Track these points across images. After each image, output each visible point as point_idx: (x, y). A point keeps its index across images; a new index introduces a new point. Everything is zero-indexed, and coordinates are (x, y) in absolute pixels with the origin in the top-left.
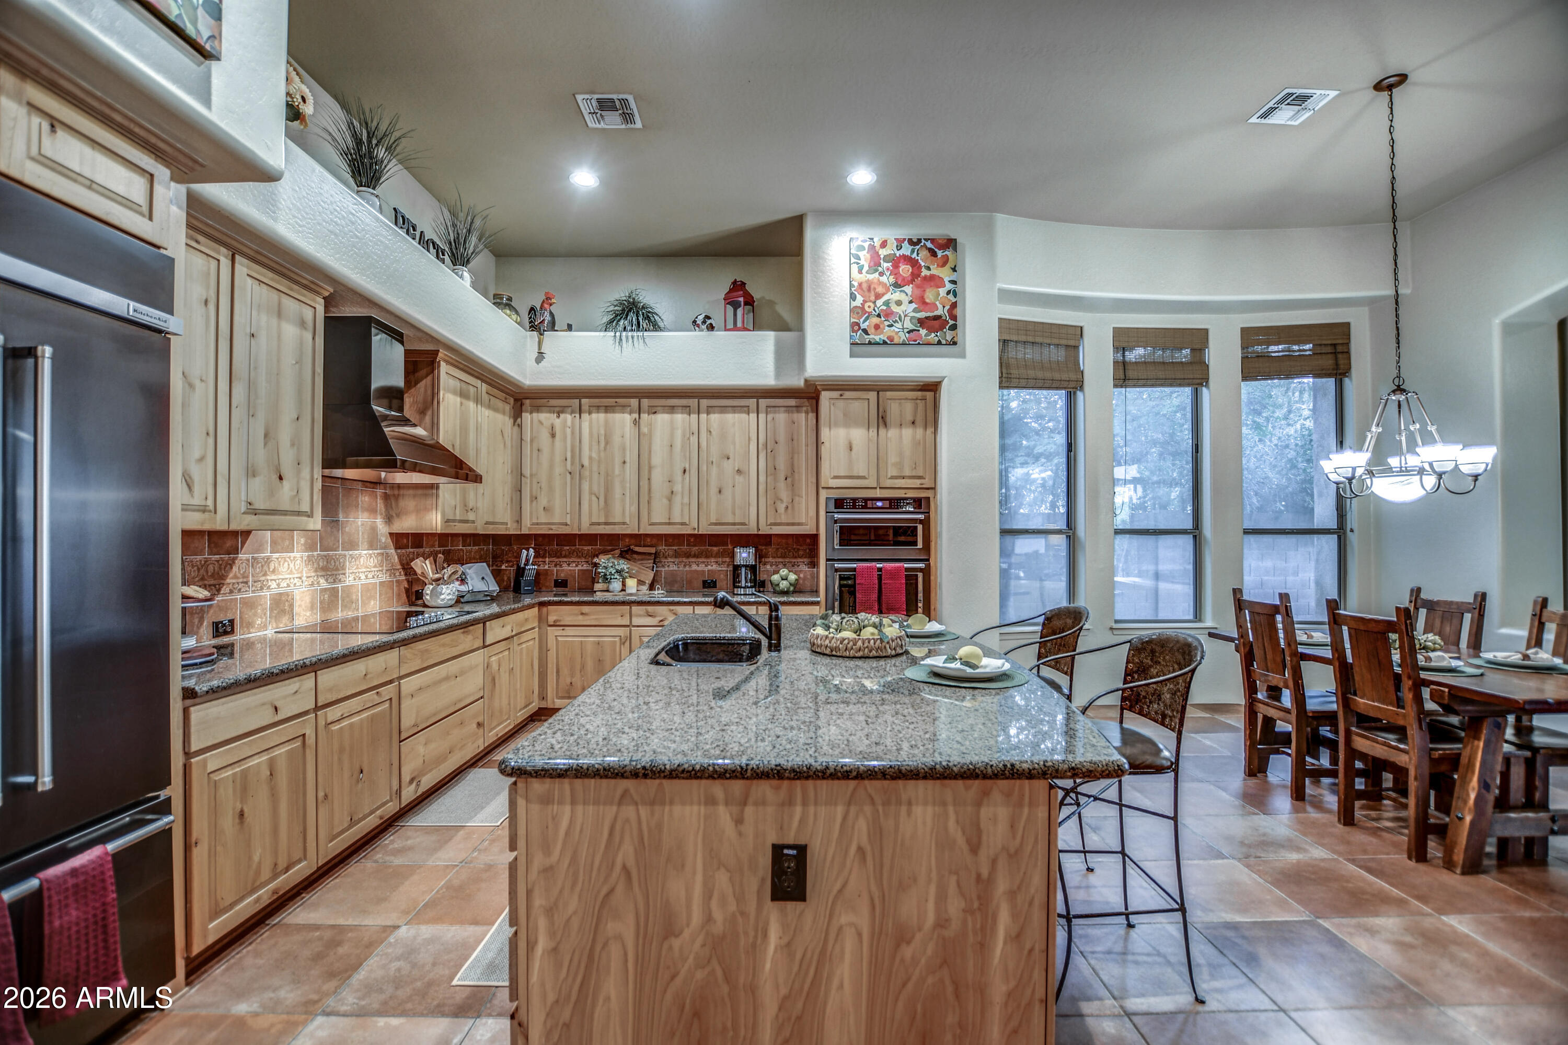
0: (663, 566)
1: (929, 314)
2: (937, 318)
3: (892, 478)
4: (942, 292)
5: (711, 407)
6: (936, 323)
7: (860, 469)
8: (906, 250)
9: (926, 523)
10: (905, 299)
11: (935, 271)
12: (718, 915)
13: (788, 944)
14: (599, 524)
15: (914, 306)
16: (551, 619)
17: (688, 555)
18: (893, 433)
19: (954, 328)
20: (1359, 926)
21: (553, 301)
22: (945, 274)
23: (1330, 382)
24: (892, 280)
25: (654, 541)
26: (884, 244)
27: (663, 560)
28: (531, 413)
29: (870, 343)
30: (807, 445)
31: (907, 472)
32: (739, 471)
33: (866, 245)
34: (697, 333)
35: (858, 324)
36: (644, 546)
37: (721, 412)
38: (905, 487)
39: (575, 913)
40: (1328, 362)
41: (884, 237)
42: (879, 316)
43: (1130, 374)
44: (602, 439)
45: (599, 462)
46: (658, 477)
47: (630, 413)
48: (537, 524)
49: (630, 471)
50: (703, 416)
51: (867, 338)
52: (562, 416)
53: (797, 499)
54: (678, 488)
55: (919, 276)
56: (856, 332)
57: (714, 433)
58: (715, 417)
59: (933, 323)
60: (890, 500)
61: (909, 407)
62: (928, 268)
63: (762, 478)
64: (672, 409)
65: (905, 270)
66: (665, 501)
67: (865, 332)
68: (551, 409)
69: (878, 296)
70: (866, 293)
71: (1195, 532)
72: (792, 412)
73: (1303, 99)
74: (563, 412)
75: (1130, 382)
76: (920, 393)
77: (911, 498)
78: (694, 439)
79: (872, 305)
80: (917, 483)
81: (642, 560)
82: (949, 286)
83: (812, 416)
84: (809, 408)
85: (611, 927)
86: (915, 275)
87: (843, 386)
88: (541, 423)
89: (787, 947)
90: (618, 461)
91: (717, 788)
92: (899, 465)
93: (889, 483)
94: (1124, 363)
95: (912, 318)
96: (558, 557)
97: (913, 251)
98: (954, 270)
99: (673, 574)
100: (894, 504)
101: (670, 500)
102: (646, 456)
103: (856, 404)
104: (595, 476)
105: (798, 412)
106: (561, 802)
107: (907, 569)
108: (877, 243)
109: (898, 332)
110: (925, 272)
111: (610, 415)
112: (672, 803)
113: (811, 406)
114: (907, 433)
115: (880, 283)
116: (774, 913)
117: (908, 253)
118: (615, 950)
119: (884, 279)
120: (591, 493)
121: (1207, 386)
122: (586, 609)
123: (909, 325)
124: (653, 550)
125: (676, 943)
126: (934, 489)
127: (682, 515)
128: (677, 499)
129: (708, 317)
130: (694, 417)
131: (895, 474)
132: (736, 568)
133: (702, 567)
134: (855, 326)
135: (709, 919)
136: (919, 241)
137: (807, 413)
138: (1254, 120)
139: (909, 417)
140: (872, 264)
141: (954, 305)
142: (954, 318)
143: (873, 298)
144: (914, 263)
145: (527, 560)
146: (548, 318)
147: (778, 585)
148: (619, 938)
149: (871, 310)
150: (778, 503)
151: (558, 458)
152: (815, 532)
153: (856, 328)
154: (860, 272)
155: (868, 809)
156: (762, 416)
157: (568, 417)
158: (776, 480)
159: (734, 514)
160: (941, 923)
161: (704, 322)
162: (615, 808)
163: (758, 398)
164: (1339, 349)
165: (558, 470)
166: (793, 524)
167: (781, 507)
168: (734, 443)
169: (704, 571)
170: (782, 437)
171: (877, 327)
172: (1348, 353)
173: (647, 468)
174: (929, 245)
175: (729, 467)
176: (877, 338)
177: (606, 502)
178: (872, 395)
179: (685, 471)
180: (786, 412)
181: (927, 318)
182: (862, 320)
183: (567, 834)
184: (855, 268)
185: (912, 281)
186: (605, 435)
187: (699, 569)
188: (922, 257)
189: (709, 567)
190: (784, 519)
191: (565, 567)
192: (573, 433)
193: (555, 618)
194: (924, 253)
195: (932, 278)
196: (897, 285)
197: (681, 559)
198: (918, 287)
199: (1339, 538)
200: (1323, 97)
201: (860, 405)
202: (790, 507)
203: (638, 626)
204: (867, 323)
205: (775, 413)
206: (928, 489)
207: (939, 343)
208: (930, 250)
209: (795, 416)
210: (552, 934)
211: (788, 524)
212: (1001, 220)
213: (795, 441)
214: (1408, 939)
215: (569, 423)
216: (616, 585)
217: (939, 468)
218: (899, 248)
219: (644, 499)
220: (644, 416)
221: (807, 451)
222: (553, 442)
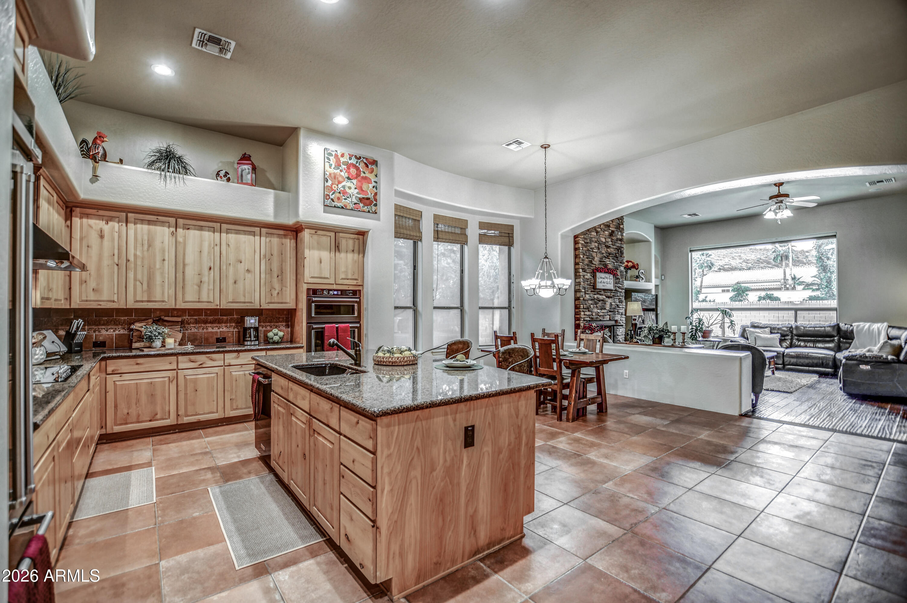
0: (187, 330)
1: (364, 196)
2: (368, 199)
3: (342, 279)
4: (371, 186)
5: (229, 229)
6: (368, 202)
7: (326, 274)
8: (354, 161)
9: (359, 303)
10: (353, 187)
11: (367, 175)
12: (448, 459)
13: (469, 464)
14: (142, 301)
15: (357, 191)
16: (109, 370)
17: (205, 322)
18: (343, 255)
19: (376, 205)
20: (557, 442)
21: (105, 139)
22: (372, 177)
23: (506, 248)
24: (346, 175)
25: (180, 313)
26: (343, 155)
27: (187, 326)
28: (81, 218)
29: (335, 207)
30: (290, 258)
31: (350, 277)
32: (248, 271)
33: (334, 153)
34: (219, 182)
35: (329, 196)
36: (172, 316)
37: (236, 233)
38: (349, 284)
39: (399, 472)
40: (506, 240)
41: (343, 152)
42: (340, 193)
43: (440, 236)
44: (146, 242)
45: (143, 258)
46: (190, 272)
47: (169, 227)
48: (87, 301)
49: (169, 267)
50: (224, 235)
51: (334, 204)
52: (110, 223)
53: (284, 288)
54: (205, 279)
55: (360, 176)
56: (328, 199)
57: (231, 246)
58: (232, 237)
59: (366, 201)
60: (342, 291)
61: (351, 242)
62: (364, 173)
63: (263, 276)
64: (201, 228)
65: (353, 171)
66: (196, 287)
67: (332, 200)
68: (101, 217)
69: (340, 182)
70: (334, 180)
71: (461, 308)
72: (282, 238)
73: (520, 143)
74: (111, 221)
75: (440, 240)
76: (356, 236)
77: (352, 290)
78: (217, 249)
79: (336, 187)
80: (354, 282)
81: (171, 326)
82: (374, 184)
83: (293, 241)
84: (292, 237)
85: (413, 474)
86: (358, 175)
87: (317, 228)
88: (91, 226)
89: (469, 465)
90: (158, 259)
91: (447, 408)
92: (346, 272)
93: (341, 282)
94: (437, 231)
95: (356, 197)
96: (97, 325)
97: (357, 162)
98: (376, 176)
99: (194, 334)
100: (343, 293)
101: (199, 286)
102: (182, 257)
103: (324, 238)
104: (139, 268)
105: (285, 238)
106: (394, 425)
107: (351, 327)
108: (339, 155)
109: (349, 202)
110: (362, 175)
111: (152, 227)
112: (433, 418)
113: (293, 236)
114: (350, 256)
115: (341, 176)
116: (466, 453)
117: (355, 163)
118: (414, 482)
119: (342, 174)
120: (135, 280)
121: (467, 244)
122: (140, 360)
123: (355, 200)
124: (179, 319)
125: (435, 474)
126: (362, 285)
127: (208, 296)
128: (205, 287)
129: (227, 173)
130: (217, 235)
131: (343, 277)
132: (245, 329)
133: (216, 330)
134: (326, 197)
135: (445, 461)
136: (360, 158)
137: (291, 239)
138: (504, 145)
139: (351, 248)
140: (337, 164)
141: (376, 194)
142: (376, 200)
143: (337, 183)
144: (357, 169)
145: (78, 328)
146: (101, 150)
147: (272, 338)
148: (415, 477)
149: (336, 189)
150: (273, 290)
151: (106, 253)
152: (295, 307)
153: (328, 197)
154: (330, 167)
155: (491, 408)
156: (263, 239)
157: (115, 225)
158: (271, 277)
159: (244, 296)
160: (509, 445)
161: (225, 176)
162: (414, 424)
163: (261, 227)
164: (510, 235)
165: (106, 262)
166: (282, 303)
167: (275, 293)
168: (245, 253)
169: (217, 332)
170: (275, 253)
171: (339, 199)
172: (513, 237)
173: (182, 264)
174: (365, 160)
175: (241, 268)
176: (339, 205)
177: (148, 286)
178: (332, 234)
179: (210, 269)
180: (278, 237)
181: (363, 198)
182: (331, 194)
183: (396, 438)
184: (327, 165)
185: (356, 178)
186: (148, 240)
187: (214, 331)
188: (361, 166)
189: (221, 330)
190: (276, 300)
191: (104, 332)
192: (119, 237)
193: (113, 368)
194: (362, 164)
195: (366, 178)
196: (349, 178)
197: (200, 325)
198: (359, 181)
199: (509, 310)
200: (526, 145)
201: (326, 239)
202: (280, 293)
203: (182, 369)
204: (333, 196)
205: (271, 237)
206: (359, 285)
207: (369, 212)
208: (365, 163)
209: (284, 240)
210: (390, 483)
211: (279, 303)
212: (397, 156)
213: (283, 255)
214: (570, 442)
215: (116, 229)
216: (158, 343)
217: (365, 275)
218: (350, 159)
219: (180, 285)
220: (180, 230)
221: (290, 261)
222: (102, 242)
